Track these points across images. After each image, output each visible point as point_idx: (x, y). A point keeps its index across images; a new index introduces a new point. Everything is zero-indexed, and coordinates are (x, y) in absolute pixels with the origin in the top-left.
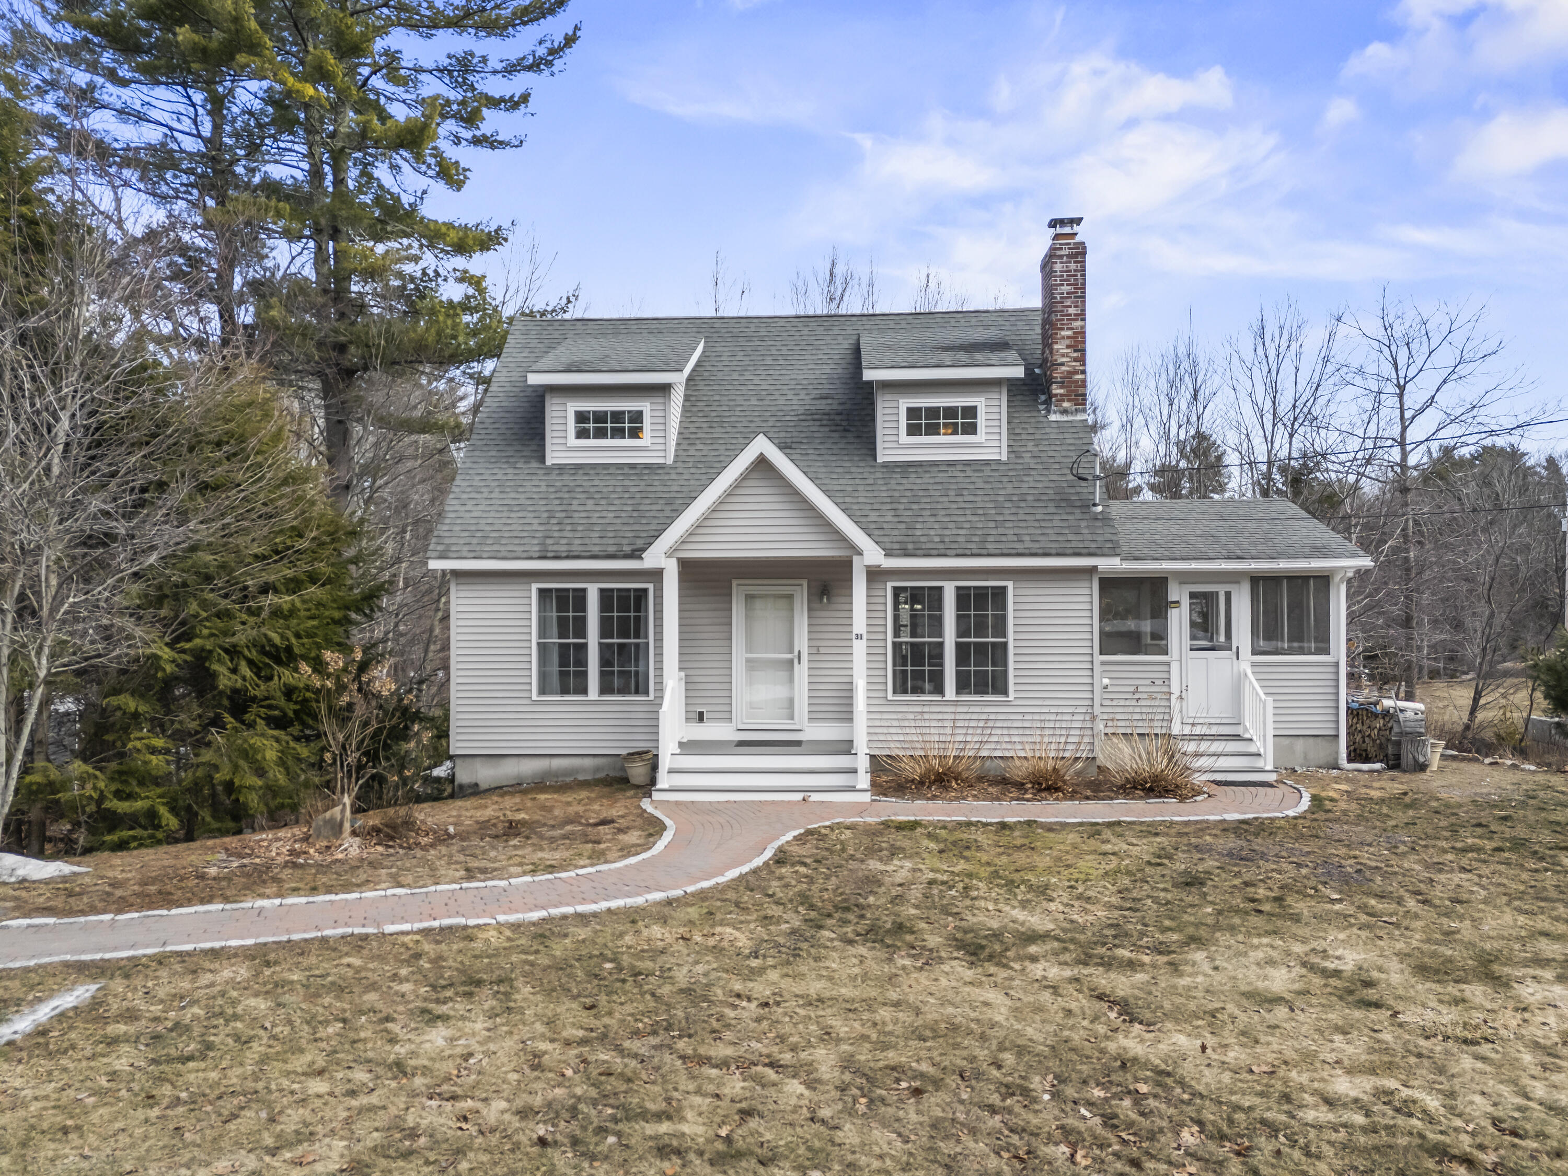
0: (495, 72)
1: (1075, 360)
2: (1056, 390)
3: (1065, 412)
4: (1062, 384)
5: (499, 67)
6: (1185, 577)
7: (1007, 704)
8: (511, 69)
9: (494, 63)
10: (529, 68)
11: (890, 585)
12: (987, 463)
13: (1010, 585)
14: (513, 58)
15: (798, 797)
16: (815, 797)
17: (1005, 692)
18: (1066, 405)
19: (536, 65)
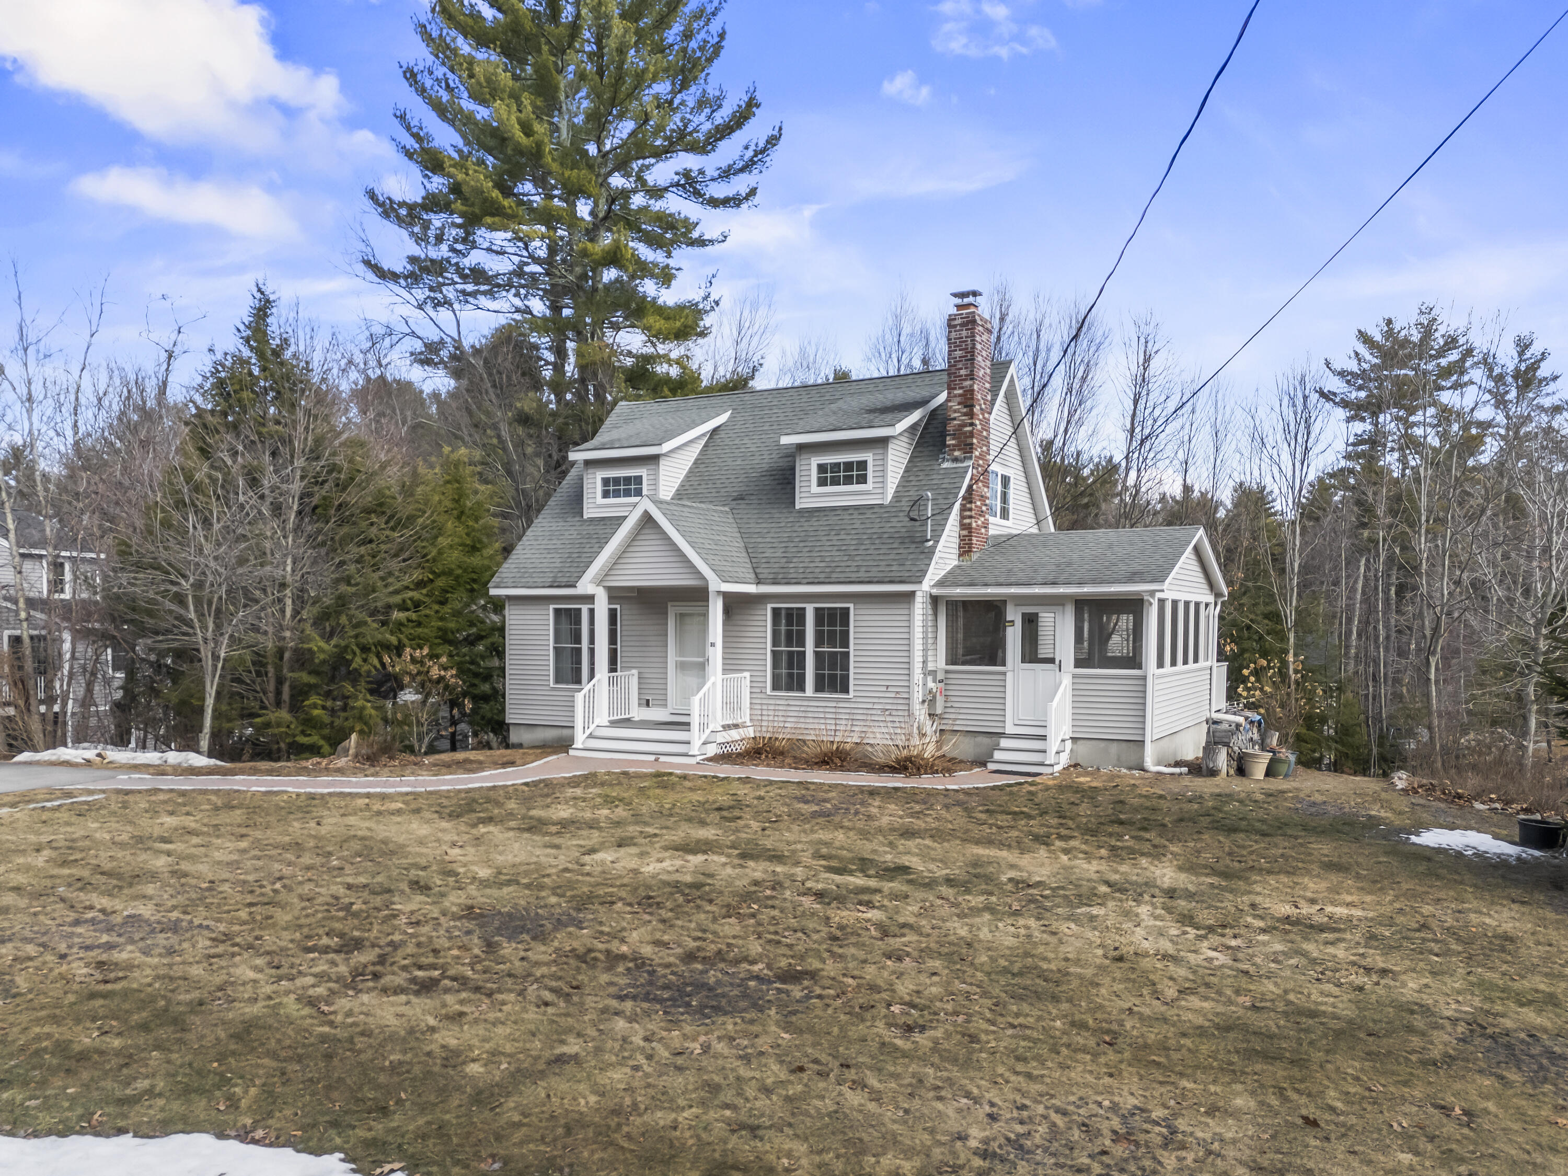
0: (713, 180)
1: (965, 414)
2: (950, 442)
3: (956, 460)
4: (954, 436)
5: (716, 174)
6: (1021, 600)
7: (848, 700)
8: (726, 174)
9: (711, 172)
10: (742, 170)
11: (769, 607)
12: (872, 507)
13: (851, 606)
14: (724, 165)
15: (652, 758)
16: (663, 759)
17: (847, 692)
18: (957, 453)
19: (747, 167)
